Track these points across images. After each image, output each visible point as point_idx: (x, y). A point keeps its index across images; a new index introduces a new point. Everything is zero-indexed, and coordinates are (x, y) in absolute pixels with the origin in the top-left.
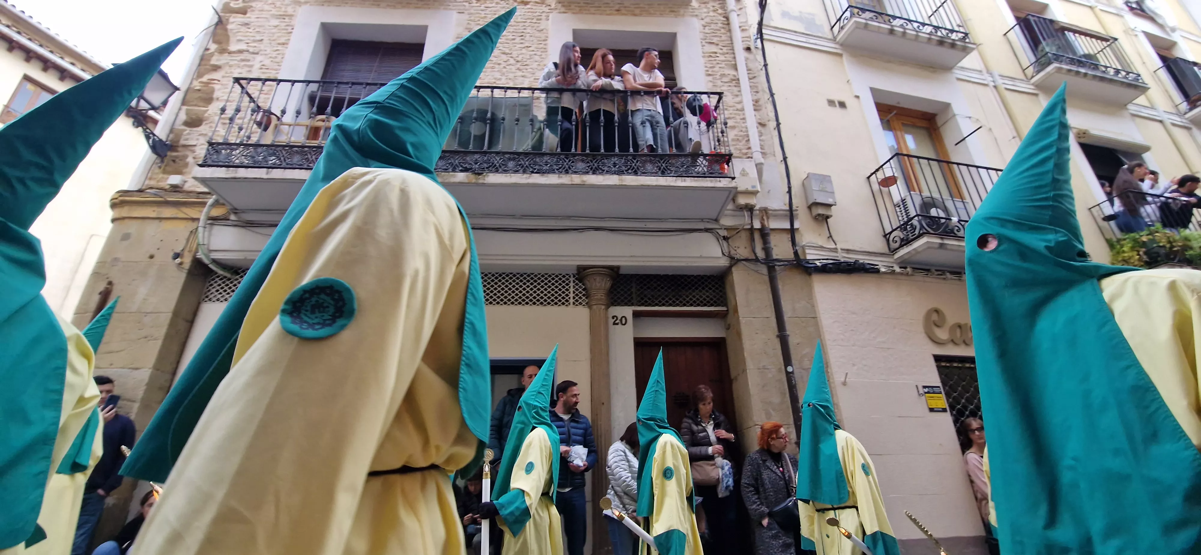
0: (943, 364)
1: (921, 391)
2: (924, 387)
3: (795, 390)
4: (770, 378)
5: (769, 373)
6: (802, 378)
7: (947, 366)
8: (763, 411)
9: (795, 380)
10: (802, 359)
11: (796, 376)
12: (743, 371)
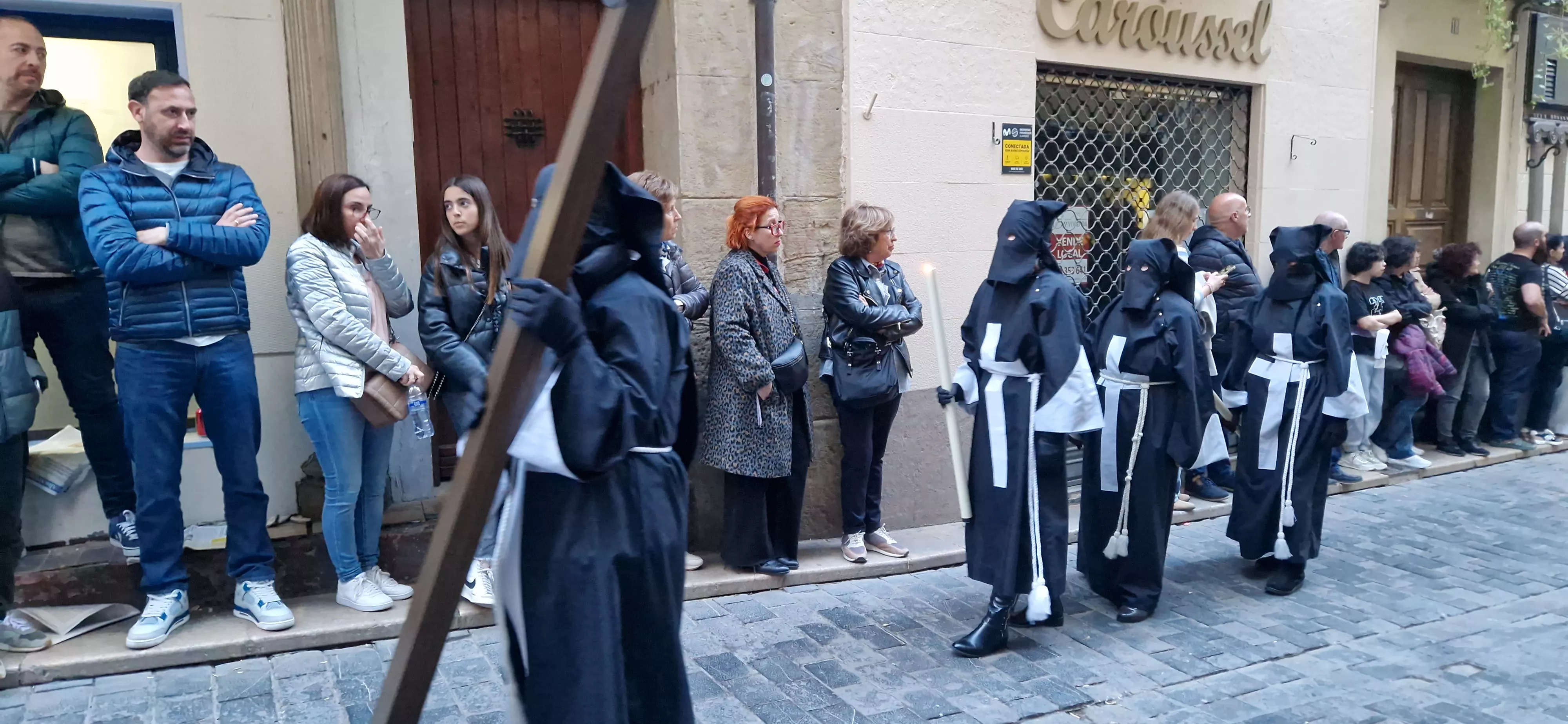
0: (1049, 79)
1: (998, 136)
2: (1006, 126)
3: (770, 126)
4: (724, 97)
5: (723, 87)
6: (788, 100)
7: (1054, 86)
8: (701, 169)
9: (773, 105)
10: (794, 59)
11: (777, 94)
12: (669, 77)
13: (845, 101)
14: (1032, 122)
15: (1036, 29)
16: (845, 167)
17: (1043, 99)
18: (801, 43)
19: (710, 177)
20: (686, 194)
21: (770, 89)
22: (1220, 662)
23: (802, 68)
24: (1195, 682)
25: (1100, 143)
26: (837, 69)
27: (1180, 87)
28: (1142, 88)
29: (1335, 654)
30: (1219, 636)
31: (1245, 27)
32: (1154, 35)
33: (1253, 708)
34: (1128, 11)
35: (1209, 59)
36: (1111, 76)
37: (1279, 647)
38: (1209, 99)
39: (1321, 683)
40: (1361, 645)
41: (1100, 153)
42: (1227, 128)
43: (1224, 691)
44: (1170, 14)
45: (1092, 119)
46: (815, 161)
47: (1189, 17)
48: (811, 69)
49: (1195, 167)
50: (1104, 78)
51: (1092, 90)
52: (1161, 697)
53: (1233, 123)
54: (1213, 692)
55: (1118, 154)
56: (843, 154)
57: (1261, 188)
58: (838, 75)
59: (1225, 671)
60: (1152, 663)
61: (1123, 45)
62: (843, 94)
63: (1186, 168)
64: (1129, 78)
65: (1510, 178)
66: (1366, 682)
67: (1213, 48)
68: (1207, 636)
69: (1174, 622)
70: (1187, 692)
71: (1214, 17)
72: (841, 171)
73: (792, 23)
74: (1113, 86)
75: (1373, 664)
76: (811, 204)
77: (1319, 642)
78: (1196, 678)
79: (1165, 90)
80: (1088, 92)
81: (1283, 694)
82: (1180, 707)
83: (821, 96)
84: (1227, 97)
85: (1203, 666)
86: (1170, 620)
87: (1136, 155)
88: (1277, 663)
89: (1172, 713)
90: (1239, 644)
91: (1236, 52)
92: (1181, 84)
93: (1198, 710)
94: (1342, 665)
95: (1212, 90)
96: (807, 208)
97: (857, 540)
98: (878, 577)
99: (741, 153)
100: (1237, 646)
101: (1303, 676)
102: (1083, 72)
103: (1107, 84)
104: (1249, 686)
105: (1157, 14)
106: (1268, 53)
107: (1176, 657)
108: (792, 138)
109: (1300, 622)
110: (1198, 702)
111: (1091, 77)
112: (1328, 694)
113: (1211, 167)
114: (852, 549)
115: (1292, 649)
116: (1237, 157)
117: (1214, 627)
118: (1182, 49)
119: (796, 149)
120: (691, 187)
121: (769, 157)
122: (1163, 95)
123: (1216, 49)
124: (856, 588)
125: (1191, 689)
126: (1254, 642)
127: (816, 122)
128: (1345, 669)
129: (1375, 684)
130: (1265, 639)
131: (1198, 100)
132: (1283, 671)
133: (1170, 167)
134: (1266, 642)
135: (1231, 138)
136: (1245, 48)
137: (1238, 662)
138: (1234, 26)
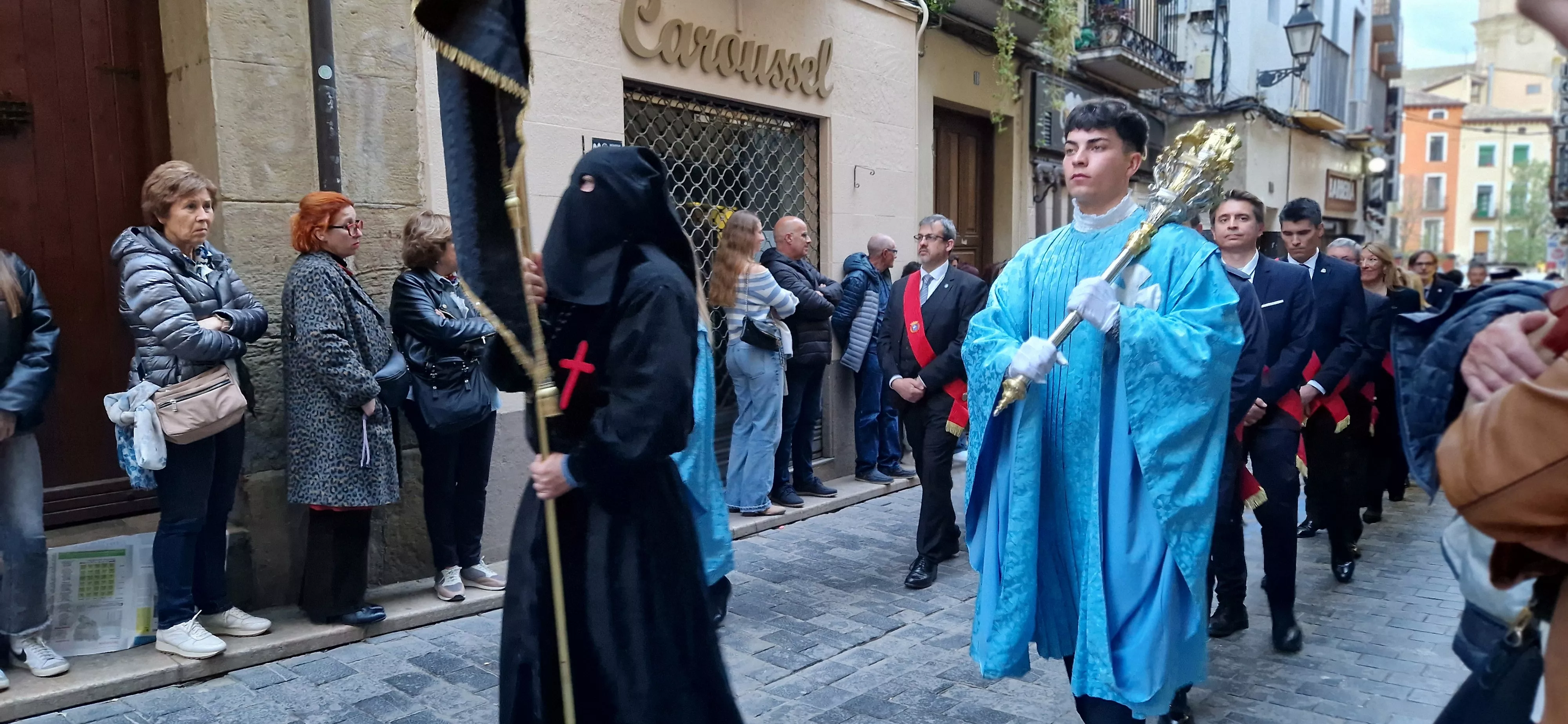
0: (636, 97)
3: (331, 123)
4: (271, 87)
5: (270, 76)
6: (353, 96)
7: (641, 104)
8: (246, 168)
9: (334, 101)
10: (357, 52)
11: (338, 91)
12: (200, 61)
13: (420, 102)
14: (621, 138)
15: (619, 46)
16: (423, 173)
17: (631, 117)
18: (366, 35)
19: (259, 178)
20: (227, 195)
21: (331, 82)
22: (816, 654)
23: (367, 63)
24: (794, 676)
25: (688, 164)
26: (409, 67)
27: (758, 115)
28: (723, 113)
29: (911, 632)
30: (814, 629)
31: (811, 63)
32: (731, 63)
33: (845, 692)
34: (707, 38)
35: (782, 89)
36: (695, 99)
37: (864, 631)
38: (783, 128)
39: (900, 660)
40: (931, 620)
41: (688, 173)
42: (800, 156)
43: (820, 680)
44: (745, 43)
45: (679, 140)
46: (387, 165)
47: (762, 48)
48: (378, 64)
49: (774, 191)
50: (688, 100)
51: (678, 111)
52: (764, 695)
53: (805, 151)
54: (811, 683)
55: (705, 175)
56: (420, 159)
57: (831, 213)
58: (410, 74)
59: (821, 661)
60: (756, 663)
61: (704, 71)
62: (417, 95)
63: (767, 191)
64: (712, 103)
65: (1022, 210)
66: (937, 653)
67: (784, 81)
68: (804, 630)
69: (774, 621)
70: (788, 686)
71: (784, 51)
72: (419, 177)
73: (353, 13)
74: (697, 109)
75: (940, 637)
76: (386, 211)
77: (897, 623)
78: (795, 671)
79: (745, 117)
80: (674, 113)
81: (871, 676)
82: (782, 702)
83: (392, 95)
84: (798, 127)
85: (801, 659)
86: (770, 619)
87: (722, 177)
88: (864, 647)
89: (774, 709)
90: (831, 633)
91: (804, 86)
92: (758, 112)
93: (798, 702)
94: (917, 641)
95: (786, 120)
96: (381, 216)
97: (453, 576)
98: (477, 613)
99: (296, 152)
100: (830, 636)
101: (887, 656)
102: (668, 92)
103: (691, 107)
104: (843, 673)
105: (734, 43)
106: (832, 88)
107: (777, 654)
108: (359, 138)
109: (881, 607)
110: (797, 694)
111: (676, 99)
112: (908, 669)
113: (788, 192)
114: (447, 587)
115: (876, 632)
116: (810, 182)
117: (809, 621)
118: (757, 77)
119: (364, 151)
120: (234, 187)
121: (332, 157)
122: (743, 121)
123: (787, 80)
124: (451, 629)
125: (792, 683)
126: (844, 631)
127: (387, 123)
128: (920, 644)
129: (945, 655)
130: (853, 626)
131: (773, 128)
132: (869, 654)
133: (752, 190)
134: (854, 629)
135: (804, 165)
136: (811, 82)
137: (832, 651)
138: (802, 60)
